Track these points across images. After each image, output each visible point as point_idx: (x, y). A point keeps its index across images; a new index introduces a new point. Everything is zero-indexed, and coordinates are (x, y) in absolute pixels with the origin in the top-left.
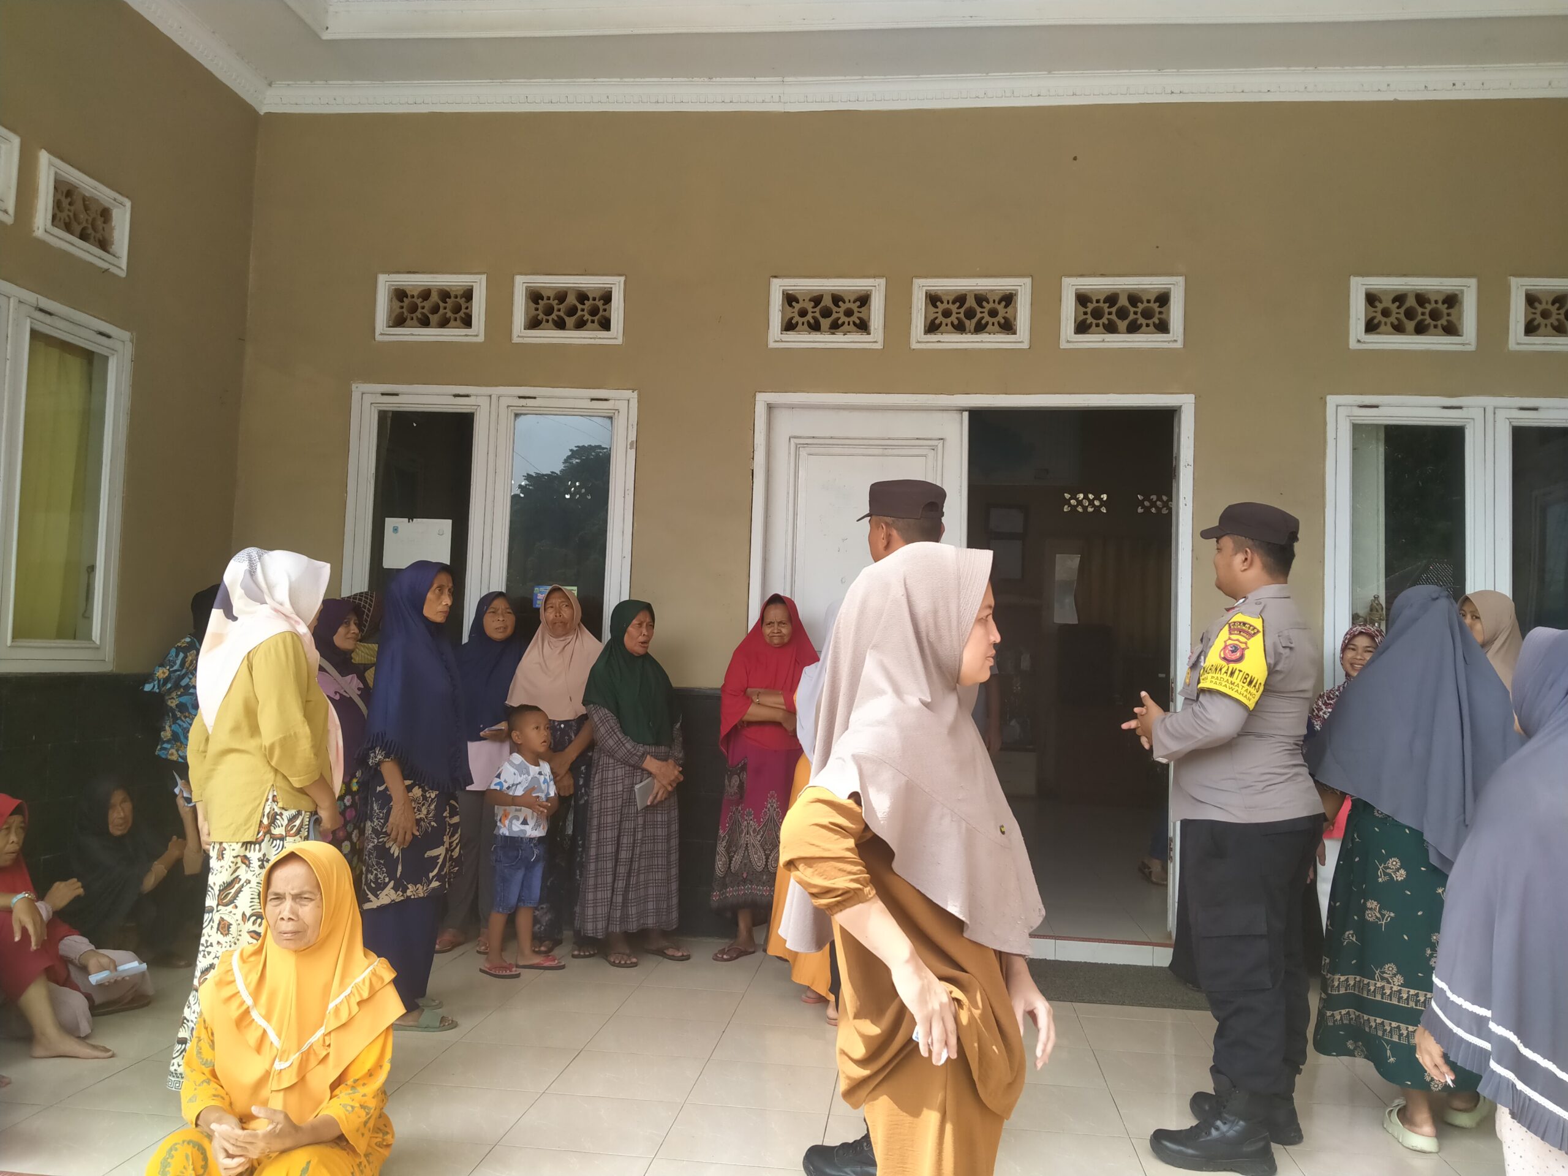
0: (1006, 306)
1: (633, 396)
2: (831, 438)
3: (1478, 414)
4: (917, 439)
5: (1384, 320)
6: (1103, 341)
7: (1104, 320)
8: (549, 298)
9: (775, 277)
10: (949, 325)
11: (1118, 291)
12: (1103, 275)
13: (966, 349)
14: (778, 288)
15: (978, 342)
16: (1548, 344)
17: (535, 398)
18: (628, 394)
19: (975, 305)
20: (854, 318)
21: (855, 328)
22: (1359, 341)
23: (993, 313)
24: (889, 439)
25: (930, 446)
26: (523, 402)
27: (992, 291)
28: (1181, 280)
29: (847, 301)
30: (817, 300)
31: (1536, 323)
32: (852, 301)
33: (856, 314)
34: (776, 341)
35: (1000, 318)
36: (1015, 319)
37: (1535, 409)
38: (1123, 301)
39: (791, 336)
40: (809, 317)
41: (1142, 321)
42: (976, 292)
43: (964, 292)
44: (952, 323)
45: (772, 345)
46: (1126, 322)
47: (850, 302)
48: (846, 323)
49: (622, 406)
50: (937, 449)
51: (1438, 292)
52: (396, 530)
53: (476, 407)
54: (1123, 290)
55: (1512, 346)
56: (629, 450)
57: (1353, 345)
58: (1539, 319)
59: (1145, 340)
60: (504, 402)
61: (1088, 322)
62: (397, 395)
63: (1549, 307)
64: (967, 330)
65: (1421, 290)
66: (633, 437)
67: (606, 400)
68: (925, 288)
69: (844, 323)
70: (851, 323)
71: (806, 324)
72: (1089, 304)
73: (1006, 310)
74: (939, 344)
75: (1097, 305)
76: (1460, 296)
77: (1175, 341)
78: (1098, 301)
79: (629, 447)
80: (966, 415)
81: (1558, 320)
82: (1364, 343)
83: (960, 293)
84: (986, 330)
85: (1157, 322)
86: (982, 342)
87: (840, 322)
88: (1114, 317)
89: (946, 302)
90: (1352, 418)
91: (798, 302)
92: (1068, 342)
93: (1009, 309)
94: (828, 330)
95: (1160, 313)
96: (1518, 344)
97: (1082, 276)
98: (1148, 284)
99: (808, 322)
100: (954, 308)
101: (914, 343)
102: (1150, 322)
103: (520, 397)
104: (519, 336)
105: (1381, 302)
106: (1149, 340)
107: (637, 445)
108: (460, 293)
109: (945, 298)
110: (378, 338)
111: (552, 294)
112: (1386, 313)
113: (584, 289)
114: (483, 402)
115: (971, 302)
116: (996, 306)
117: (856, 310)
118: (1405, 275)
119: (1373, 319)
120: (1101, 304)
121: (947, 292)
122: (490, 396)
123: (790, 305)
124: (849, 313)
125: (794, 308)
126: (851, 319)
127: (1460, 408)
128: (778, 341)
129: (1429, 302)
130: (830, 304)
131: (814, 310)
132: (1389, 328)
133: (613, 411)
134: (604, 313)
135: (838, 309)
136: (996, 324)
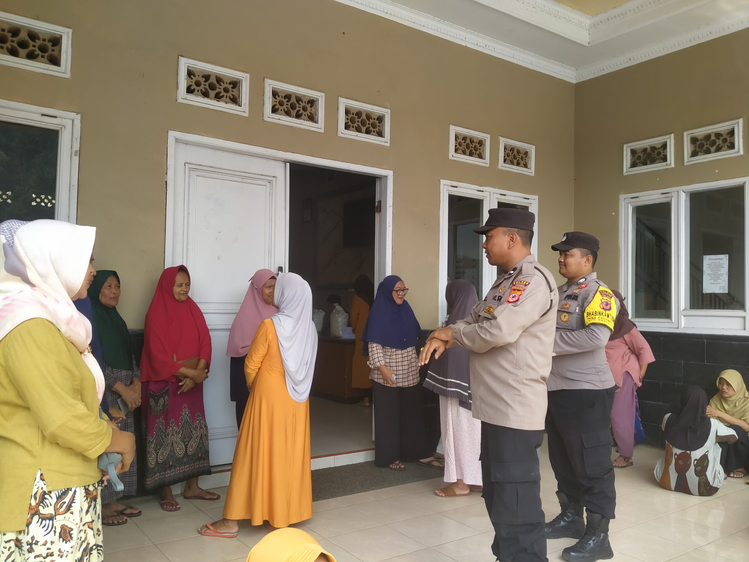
0: (311, 107)
1: (77, 118)
3: (488, 195)
4: (261, 175)
5: (460, 147)
6: (357, 136)
7: (355, 125)
8: (2, 30)
9: (182, 56)
11: (362, 110)
12: (356, 100)
13: (293, 127)
14: (184, 64)
15: (299, 124)
16: (509, 168)
18: (73, 115)
19: (296, 102)
20: (229, 94)
21: (230, 101)
22: (452, 156)
23: (305, 109)
24: (245, 172)
25: (268, 180)
27: (305, 96)
28: (389, 111)
29: (225, 83)
30: (207, 77)
31: (507, 158)
32: (228, 83)
33: (231, 92)
34: (182, 98)
35: (308, 112)
36: (316, 115)
37: (505, 195)
38: (364, 117)
39: (190, 97)
40: (202, 87)
41: (371, 128)
42: (296, 95)
43: (290, 93)
44: (284, 110)
45: (180, 100)
46: (365, 128)
47: (227, 84)
48: (225, 96)
49: (68, 123)
50: (272, 183)
51: (477, 138)
54: (365, 111)
55: (500, 167)
56: (73, 156)
57: (450, 157)
59: (374, 139)
61: (350, 124)
63: (509, 152)
64: (292, 116)
65: (472, 136)
66: (76, 147)
67: (55, 117)
68: (272, 86)
69: (223, 96)
70: (228, 97)
71: (200, 91)
72: (350, 114)
73: (311, 109)
74: (280, 121)
75: (353, 116)
76: (484, 141)
77: (387, 142)
78: (353, 114)
79: (73, 154)
80: (288, 164)
81: (511, 158)
82: (454, 157)
83: (288, 93)
84: (302, 118)
85: (378, 131)
86: (301, 124)
87: (221, 95)
88: (360, 124)
89: (281, 97)
90: (449, 191)
91: (195, 76)
92: (342, 133)
93: (313, 108)
94: (214, 98)
95: (379, 126)
96: (502, 166)
97: (348, 98)
98: (376, 110)
99: (201, 90)
100: (285, 101)
101: (266, 117)
102: (375, 130)
105: (459, 139)
106: (376, 139)
107: (80, 153)
109: (280, 94)
111: (6, 27)
112: (461, 145)
113: (35, 31)
115: (293, 100)
116: (306, 105)
117: (231, 89)
118: (466, 128)
119: (457, 146)
120: (354, 116)
121: (282, 91)
123: (191, 77)
124: (226, 90)
125: (192, 79)
126: (228, 94)
127: (483, 191)
128: (184, 99)
129: (473, 142)
130: (215, 82)
131: (205, 83)
132: (461, 151)
133: (62, 126)
134: (53, 53)
135: (220, 87)
136: (306, 115)
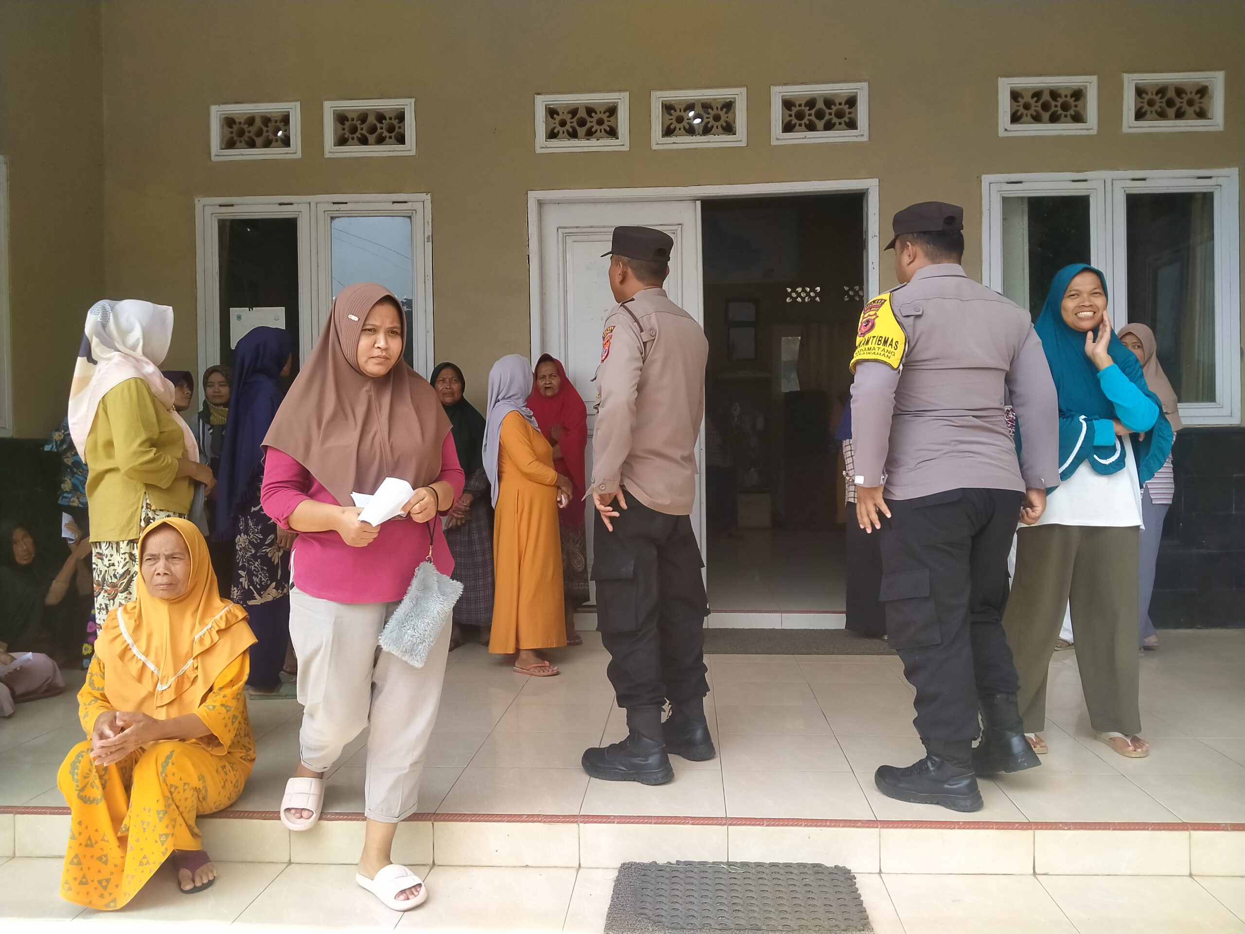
0: (727, 113)
1: (427, 198)
2: (592, 227)
3: (1099, 185)
5: (1025, 112)
6: (805, 138)
7: (805, 121)
8: (353, 120)
9: (539, 94)
10: (682, 129)
11: (816, 96)
12: (803, 83)
13: (696, 149)
14: (541, 103)
15: (705, 142)
16: (1153, 127)
17: (346, 203)
18: (423, 196)
19: (702, 112)
20: (605, 126)
21: (606, 135)
22: (1006, 130)
23: (717, 118)
26: (337, 207)
27: (715, 99)
28: (865, 85)
29: (598, 112)
30: (574, 112)
31: (1144, 110)
32: (602, 112)
33: (606, 123)
34: (542, 148)
35: (722, 122)
36: (734, 122)
37: (1144, 179)
38: (820, 105)
39: (554, 143)
40: (568, 127)
41: (835, 120)
42: (702, 101)
43: (693, 101)
44: (684, 128)
45: (539, 151)
46: (823, 122)
47: (600, 113)
48: (599, 131)
49: (419, 206)
50: (677, 233)
51: (1067, 88)
52: (239, 317)
53: (298, 213)
54: (820, 96)
55: (1125, 129)
56: (426, 243)
57: (1001, 133)
58: (1146, 107)
59: (838, 135)
60: (322, 207)
61: (793, 122)
62: (232, 205)
63: (1154, 97)
64: (697, 133)
65: (1053, 87)
66: (429, 232)
67: (405, 202)
68: (661, 99)
69: (596, 131)
70: (603, 130)
71: (565, 132)
72: (793, 108)
73: (727, 115)
74: (675, 145)
75: (800, 108)
76: (1084, 90)
77: (862, 135)
78: (800, 105)
79: (426, 240)
80: (699, 203)
81: (1160, 107)
82: (1010, 131)
83: (689, 103)
84: (712, 132)
85: (847, 120)
86: (709, 142)
87: (593, 130)
88: (813, 118)
89: (677, 109)
90: (1001, 192)
91: (558, 114)
92: (778, 139)
93: (730, 114)
94: (583, 137)
95: (850, 113)
96: (1130, 127)
97: (786, 84)
98: (840, 89)
99: (568, 131)
100: (685, 115)
101: (654, 145)
102: (842, 120)
103: (334, 203)
104: (330, 152)
105: (1023, 98)
106: (842, 135)
107: (433, 239)
108: (279, 118)
109: (676, 107)
110: (214, 159)
111: (355, 116)
112: (1027, 107)
113: (382, 111)
114: (304, 208)
115: (698, 110)
116: (719, 112)
117: (606, 119)
118: (1041, 75)
119: (1017, 111)
120: (803, 108)
121: (680, 101)
122: (310, 203)
123: (552, 117)
124: (600, 122)
125: (555, 119)
126: (602, 127)
127: (1086, 181)
128: (544, 148)
129: (1060, 96)
130: (585, 115)
131: (572, 120)
132: (1030, 119)
133: (412, 211)
134: (399, 130)
135: (591, 119)
136: (719, 127)
